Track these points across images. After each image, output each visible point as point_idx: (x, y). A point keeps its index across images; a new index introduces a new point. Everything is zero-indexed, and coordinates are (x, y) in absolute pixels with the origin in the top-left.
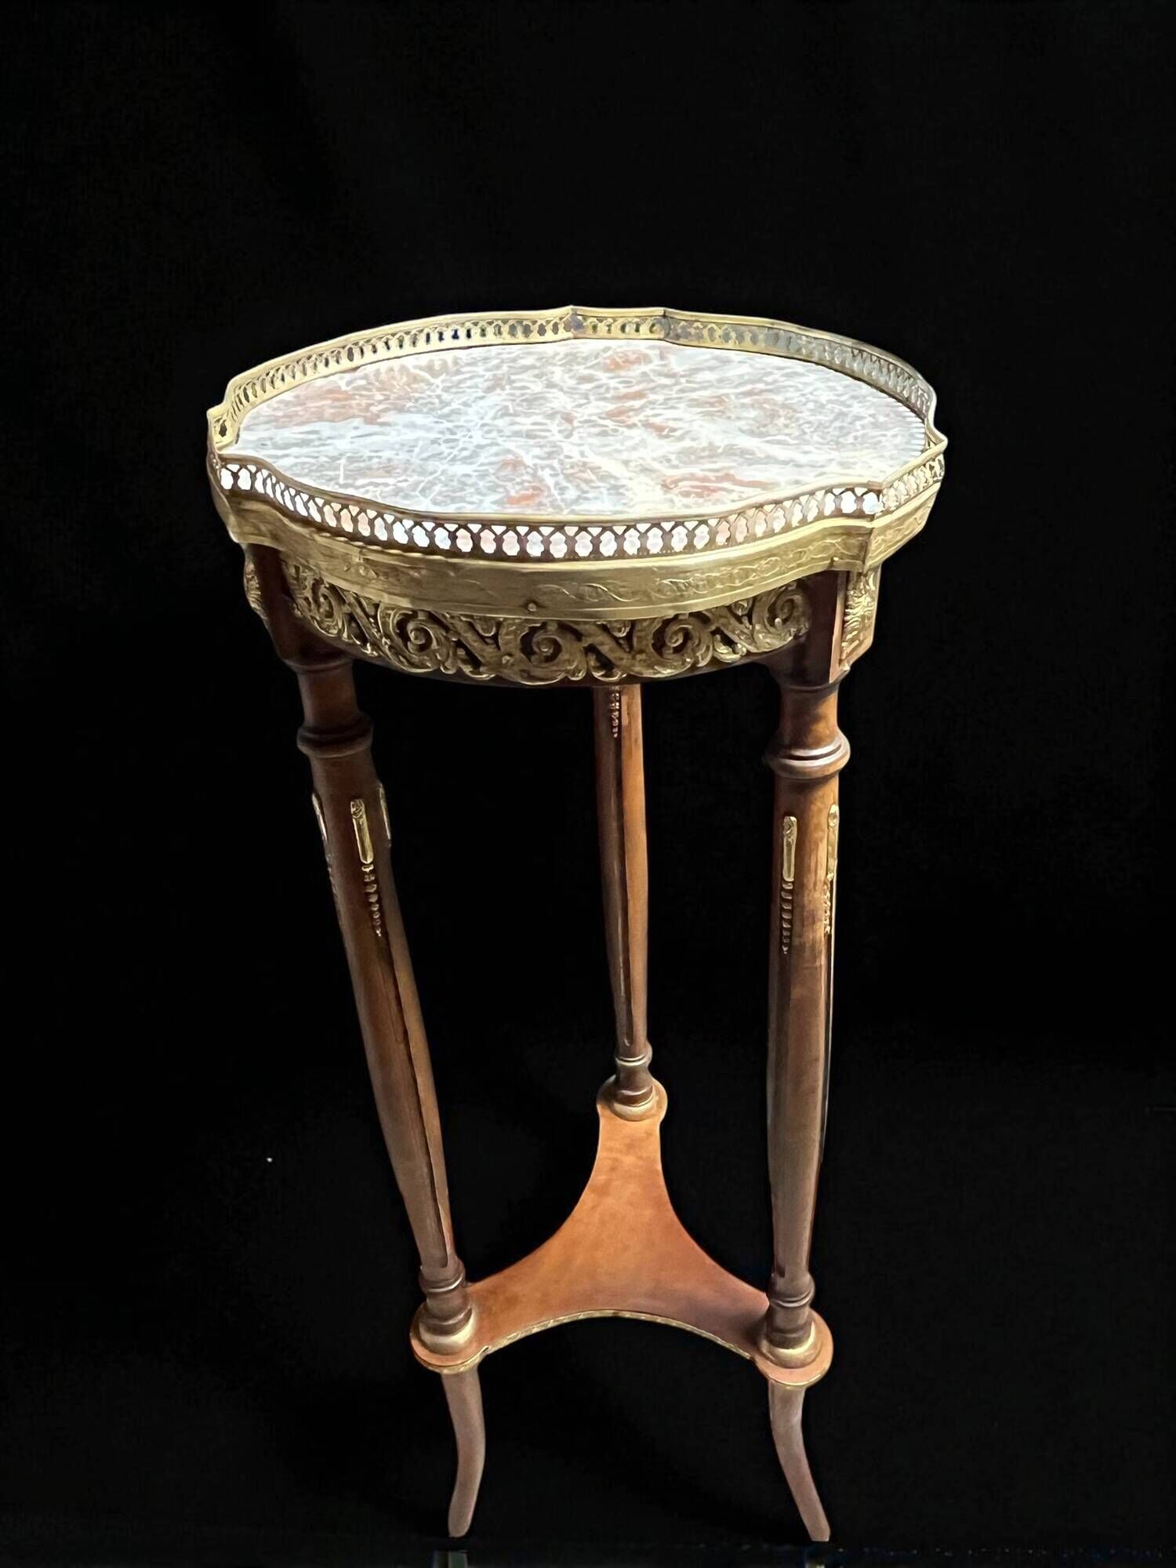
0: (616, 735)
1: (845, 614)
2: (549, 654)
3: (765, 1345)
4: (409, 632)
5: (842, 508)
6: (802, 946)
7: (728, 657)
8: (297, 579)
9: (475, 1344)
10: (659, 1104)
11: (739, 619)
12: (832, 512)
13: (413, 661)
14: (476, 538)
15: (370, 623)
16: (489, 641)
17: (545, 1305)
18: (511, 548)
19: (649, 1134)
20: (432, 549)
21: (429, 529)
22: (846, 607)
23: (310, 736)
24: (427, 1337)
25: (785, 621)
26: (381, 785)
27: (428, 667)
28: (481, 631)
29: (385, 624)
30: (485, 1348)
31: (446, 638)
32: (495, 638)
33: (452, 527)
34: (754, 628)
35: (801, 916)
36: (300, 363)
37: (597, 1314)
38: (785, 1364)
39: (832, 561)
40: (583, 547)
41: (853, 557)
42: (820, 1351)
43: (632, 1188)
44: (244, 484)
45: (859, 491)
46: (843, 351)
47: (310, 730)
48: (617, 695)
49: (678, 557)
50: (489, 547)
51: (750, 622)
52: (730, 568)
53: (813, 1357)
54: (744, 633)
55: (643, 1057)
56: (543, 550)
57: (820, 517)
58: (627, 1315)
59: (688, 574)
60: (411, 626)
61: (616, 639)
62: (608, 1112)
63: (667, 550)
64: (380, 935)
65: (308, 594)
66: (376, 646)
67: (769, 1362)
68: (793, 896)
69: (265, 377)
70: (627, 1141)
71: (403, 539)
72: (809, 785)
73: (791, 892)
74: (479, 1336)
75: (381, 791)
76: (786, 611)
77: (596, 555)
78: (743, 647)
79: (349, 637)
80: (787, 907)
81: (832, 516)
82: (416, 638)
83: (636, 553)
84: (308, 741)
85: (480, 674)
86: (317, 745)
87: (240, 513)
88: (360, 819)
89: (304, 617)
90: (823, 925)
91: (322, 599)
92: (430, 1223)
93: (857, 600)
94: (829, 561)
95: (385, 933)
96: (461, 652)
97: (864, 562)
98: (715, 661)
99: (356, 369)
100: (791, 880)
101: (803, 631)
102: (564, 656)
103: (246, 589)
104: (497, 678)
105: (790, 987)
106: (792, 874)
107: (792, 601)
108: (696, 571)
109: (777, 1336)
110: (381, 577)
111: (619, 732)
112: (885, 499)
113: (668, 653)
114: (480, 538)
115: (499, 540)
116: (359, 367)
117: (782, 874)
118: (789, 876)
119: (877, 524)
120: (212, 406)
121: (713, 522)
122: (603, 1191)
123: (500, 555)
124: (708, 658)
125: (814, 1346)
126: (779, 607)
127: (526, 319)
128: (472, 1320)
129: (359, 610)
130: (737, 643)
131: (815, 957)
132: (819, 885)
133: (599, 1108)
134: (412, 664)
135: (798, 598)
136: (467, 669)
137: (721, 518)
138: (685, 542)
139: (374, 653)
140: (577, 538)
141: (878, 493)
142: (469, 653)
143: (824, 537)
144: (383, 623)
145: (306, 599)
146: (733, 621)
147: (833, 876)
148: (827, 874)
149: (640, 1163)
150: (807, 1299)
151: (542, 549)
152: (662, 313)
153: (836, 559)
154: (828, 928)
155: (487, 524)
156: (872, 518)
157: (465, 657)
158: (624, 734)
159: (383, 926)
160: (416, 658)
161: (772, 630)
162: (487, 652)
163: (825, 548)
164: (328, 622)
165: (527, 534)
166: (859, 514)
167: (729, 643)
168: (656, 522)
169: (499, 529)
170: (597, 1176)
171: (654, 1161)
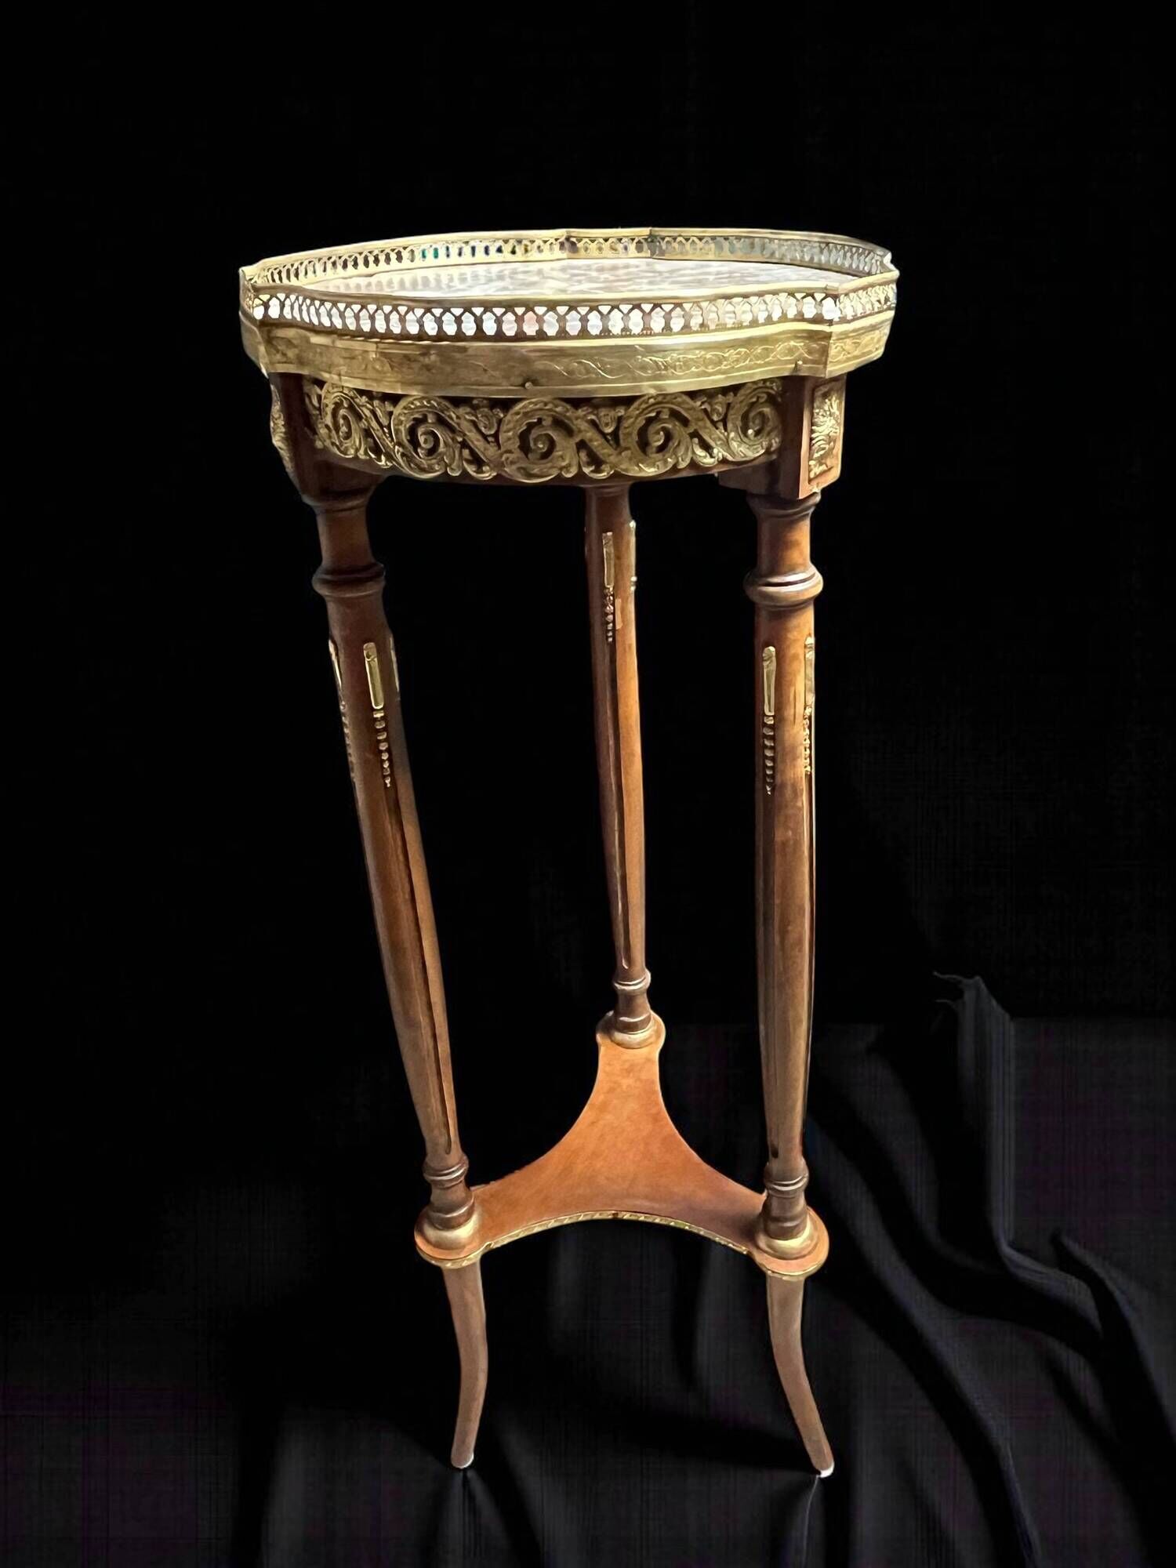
0: (610, 640)
1: (812, 432)
2: (544, 450)
3: (762, 1241)
4: (419, 435)
5: (804, 311)
6: (783, 785)
7: (705, 461)
8: (319, 409)
9: (477, 1240)
10: (658, 1033)
11: (714, 423)
12: (796, 315)
13: (422, 466)
14: (479, 322)
15: (384, 433)
16: (490, 439)
17: (545, 1206)
18: (510, 329)
19: (649, 1060)
20: (441, 336)
21: (438, 315)
22: (812, 424)
23: (328, 577)
24: (431, 1233)
25: (757, 433)
26: (392, 635)
27: (436, 471)
28: (483, 429)
29: (397, 431)
30: (488, 1243)
31: (453, 439)
32: (496, 436)
33: (457, 311)
34: (728, 435)
35: (782, 754)
36: (322, 261)
37: (597, 1216)
38: (783, 1256)
39: (796, 364)
40: (574, 327)
41: (814, 362)
42: (816, 1245)
43: (632, 1105)
44: (274, 313)
45: (819, 296)
46: (812, 247)
47: (328, 572)
48: (611, 598)
49: (657, 337)
50: (490, 328)
51: (726, 430)
52: (703, 353)
53: (810, 1248)
54: (720, 439)
55: (641, 981)
56: (538, 329)
57: (784, 318)
58: (627, 1216)
59: (666, 353)
60: (421, 430)
61: (604, 435)
62: (608, 1041)
63: (647, 331)
64: (389, 785)
65: (328, 420)
66: (390, 457)
67: (766, 1255)
68: (774, 731)
69: (290, 267)
70: (626, 1066)
71: (414, 329)
72: (786, 611)
73: (772, 727)
74: (483, 1231)
75: (391, 640)
76: (757, 421)
77: (584, 334)
78: (719, 452)
79: (366, 453)
80: (767, 743)
81: (795, 320)
82: (426, 441)
83: (620, 333)
84: (325, 582)
85: (483, 472)
86: (333, 585)
87: (269, 341)
88: (372, 664)
89: (325, 446)
90: (802, 766)
91: (341, 421)
92: (435, 1103)
93: (822, 419)
94: (793, 366)
95: (393, 782)
96: (466, 452)
97: (825, 367)
98: (693, 464)
99: (371, 275)
100: (773, 714)
101: (775, 446)
102: (557, 453)
103: (272, 430)
104: (498, 476)
105: (773, 827)
106: (773, 710)
107: (762, 415)
108: (674, 350)
109: (772, 1226)
110: (396, 369)
111: (614, 637)
112: (842, 306)
113: (652, 450)
114: (482, 321)
115: (499, 321)
116: (374, 275)
117: (764, 711)
118: (770, 711)
119: (836, 329)
120: (245, 265)
121: (687, 306)
122: (603, 1108)
123: (500, 336)
124: (688, 461)
125: (811, 1238)
126: (751, 419)
127: (525, 239)
128: (475, 1218)
129: (374, 424)
130: (713, 448)
131: (796, 794)
132: (799, 719)
133: (599, 1038)
134: (423, 470)
135: (767, 410)
136: (471, 470)
137: (694, 303)
138: (663, 325)
139: (389, 464)
140: (567, 317)
141: (835, 297)
142: (472, 452)
143: (789, 339)
144: (395, 430)
145: (327, 426)
146: (708, 424)
147: (811, 711)
148: (805, 709)
149: (638, 1084)
150: (800, 1185)
151: (537, 327)
152: (648, 233)
153: (800, 363)
154: (808, 768)
155: (488, 306)
156: (830, 323)
157: (469, 458)
158: (618, 638)
159: (392, 775)
160: (425, 463)
161: (745, 440)
162: (488, 451)
163: (791, 351)
164: (348, 443)
165: (524, 314)
166: (818, 319)
167: (707, 447)
168: (637, 302)
169: (499, 311)
170: (597, 1096)
171: (653, 1082)
